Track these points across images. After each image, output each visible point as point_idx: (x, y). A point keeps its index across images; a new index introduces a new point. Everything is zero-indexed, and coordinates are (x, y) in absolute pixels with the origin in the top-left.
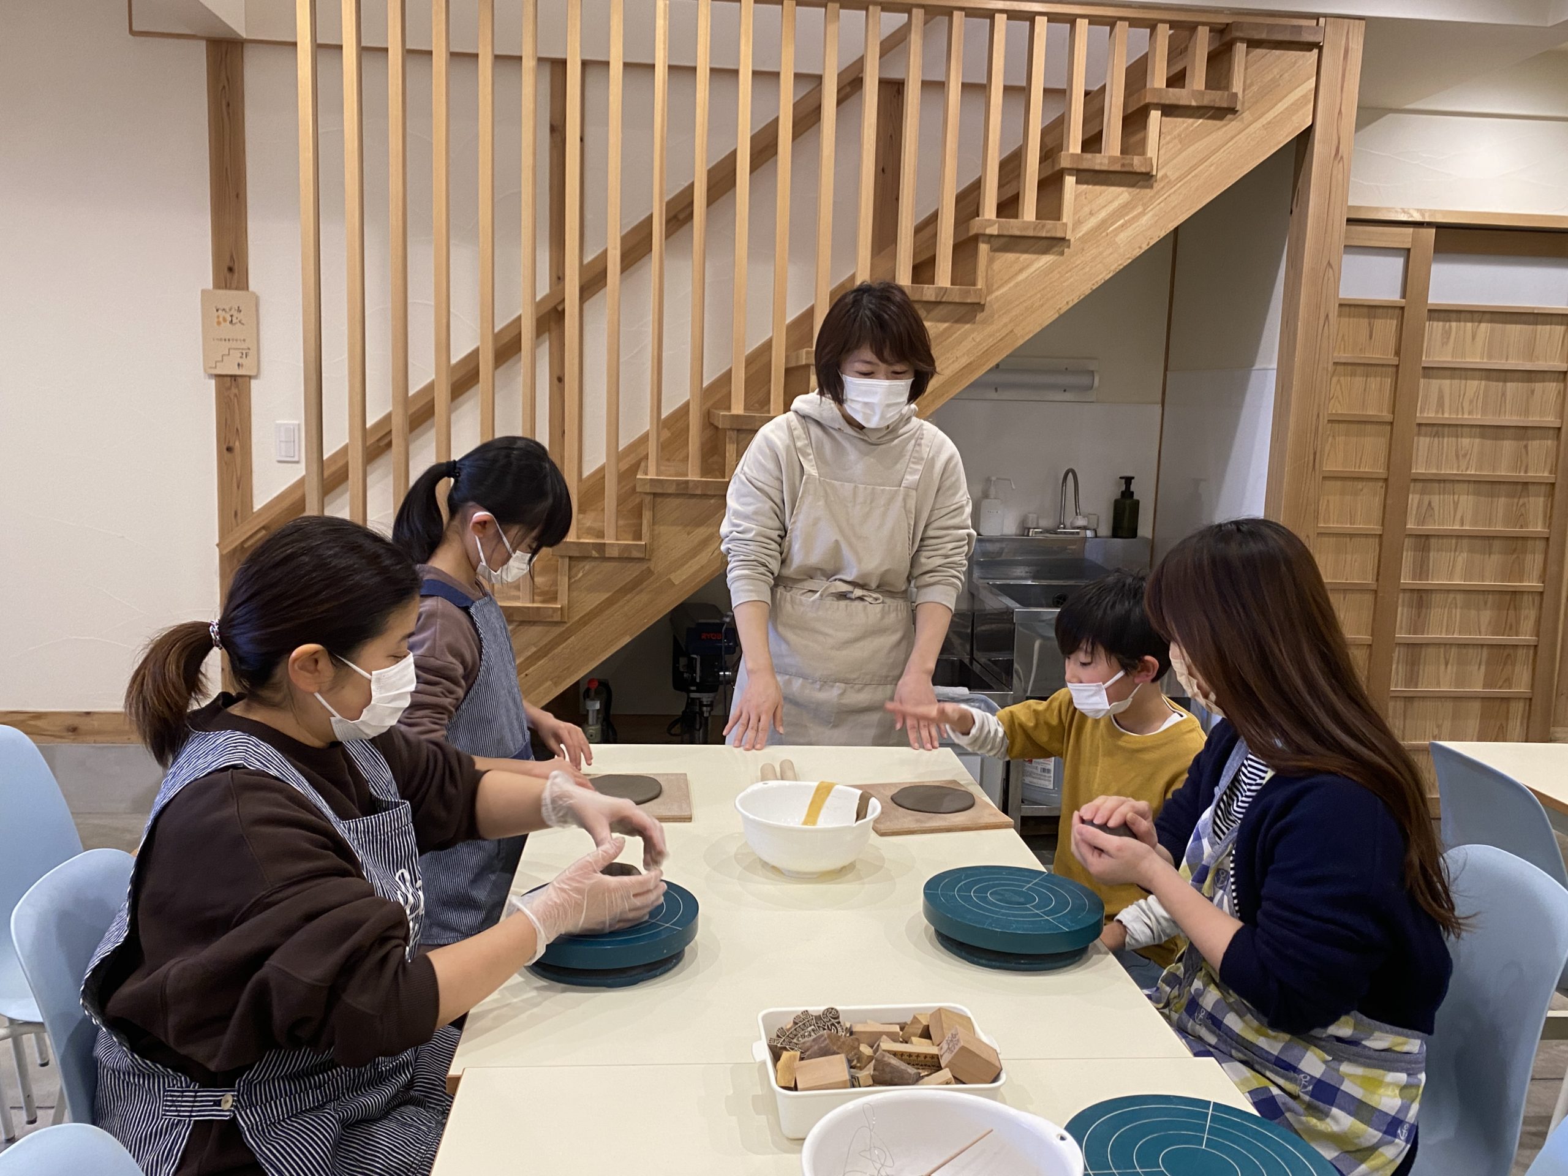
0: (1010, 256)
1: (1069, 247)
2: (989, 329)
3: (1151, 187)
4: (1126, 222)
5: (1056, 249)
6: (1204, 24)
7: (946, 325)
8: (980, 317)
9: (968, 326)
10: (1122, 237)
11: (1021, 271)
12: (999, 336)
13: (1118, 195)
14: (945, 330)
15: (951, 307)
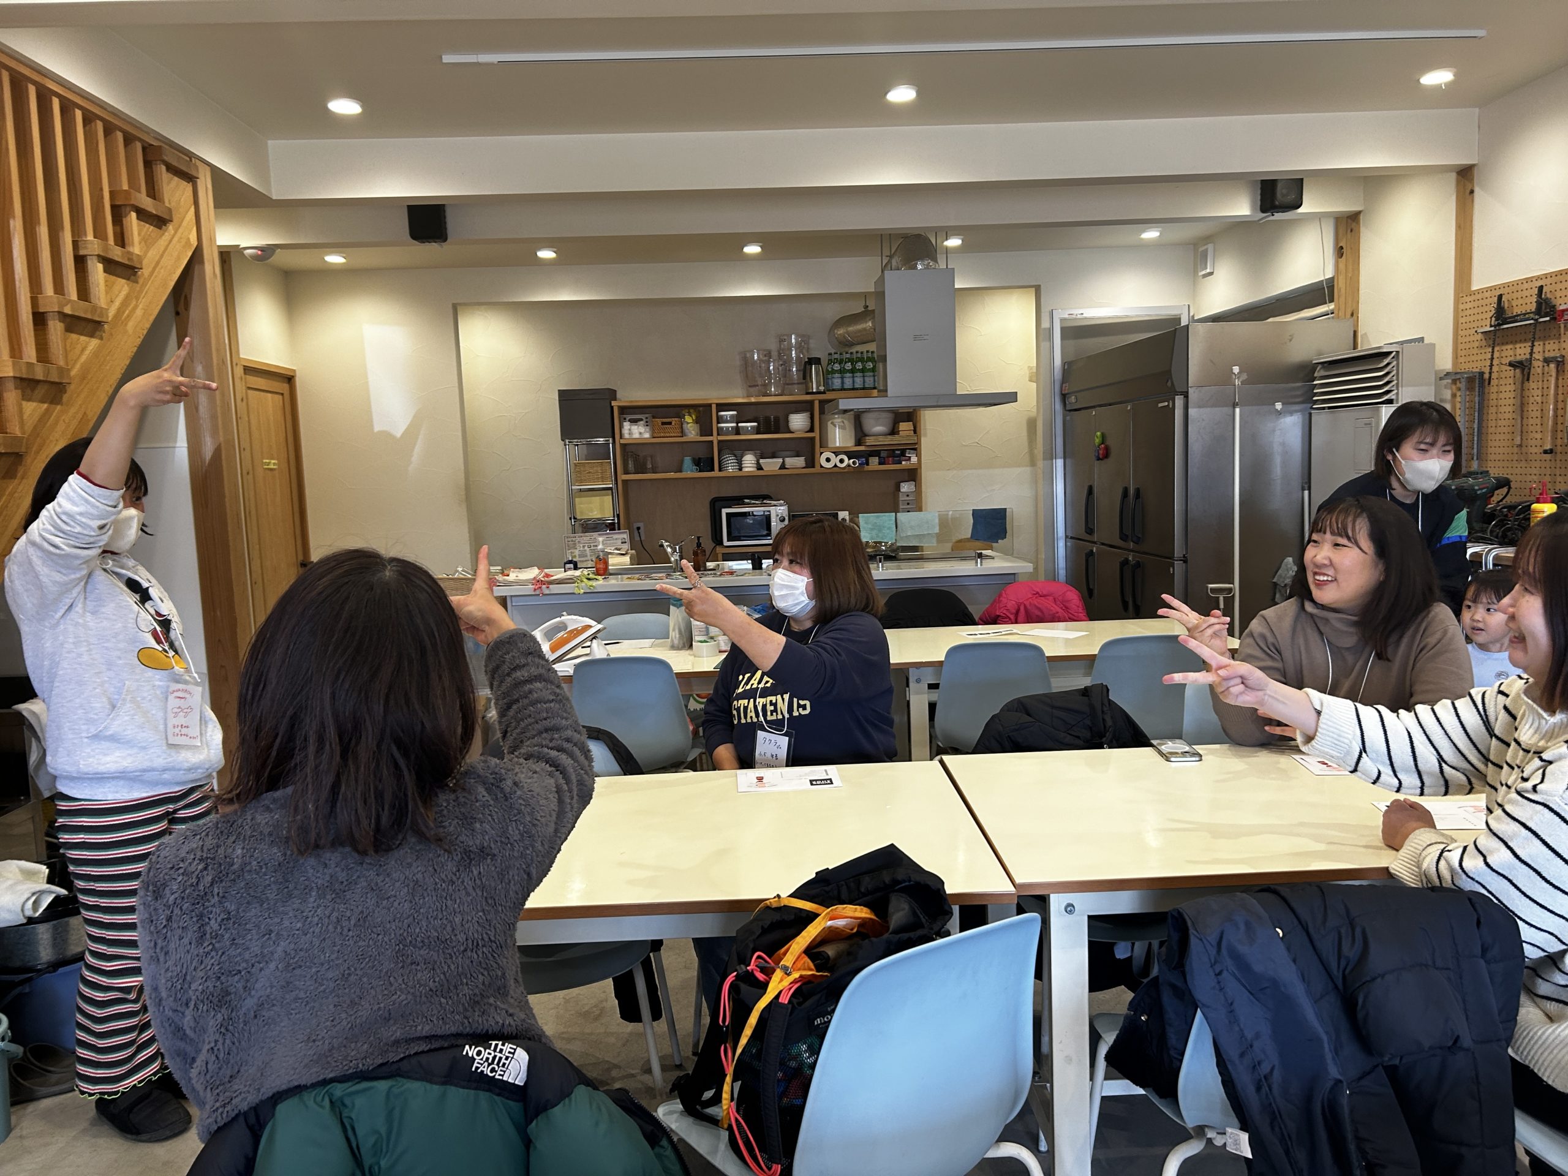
0: (74, 336)
1: (104, 332)
2: (73, 411)
3: (137, 282)
4: (130, 312)
5: (98, 333)
6: (140, 140)
7: (46, 405)
8: (65, 397)
9: (59, 407)
10: (131, 325)
11: (83, 350)
12: (80, 416)
13: (122, 286)
14: (47, 410)
15: (46, 387)
